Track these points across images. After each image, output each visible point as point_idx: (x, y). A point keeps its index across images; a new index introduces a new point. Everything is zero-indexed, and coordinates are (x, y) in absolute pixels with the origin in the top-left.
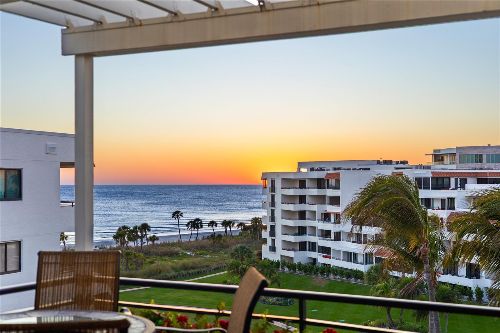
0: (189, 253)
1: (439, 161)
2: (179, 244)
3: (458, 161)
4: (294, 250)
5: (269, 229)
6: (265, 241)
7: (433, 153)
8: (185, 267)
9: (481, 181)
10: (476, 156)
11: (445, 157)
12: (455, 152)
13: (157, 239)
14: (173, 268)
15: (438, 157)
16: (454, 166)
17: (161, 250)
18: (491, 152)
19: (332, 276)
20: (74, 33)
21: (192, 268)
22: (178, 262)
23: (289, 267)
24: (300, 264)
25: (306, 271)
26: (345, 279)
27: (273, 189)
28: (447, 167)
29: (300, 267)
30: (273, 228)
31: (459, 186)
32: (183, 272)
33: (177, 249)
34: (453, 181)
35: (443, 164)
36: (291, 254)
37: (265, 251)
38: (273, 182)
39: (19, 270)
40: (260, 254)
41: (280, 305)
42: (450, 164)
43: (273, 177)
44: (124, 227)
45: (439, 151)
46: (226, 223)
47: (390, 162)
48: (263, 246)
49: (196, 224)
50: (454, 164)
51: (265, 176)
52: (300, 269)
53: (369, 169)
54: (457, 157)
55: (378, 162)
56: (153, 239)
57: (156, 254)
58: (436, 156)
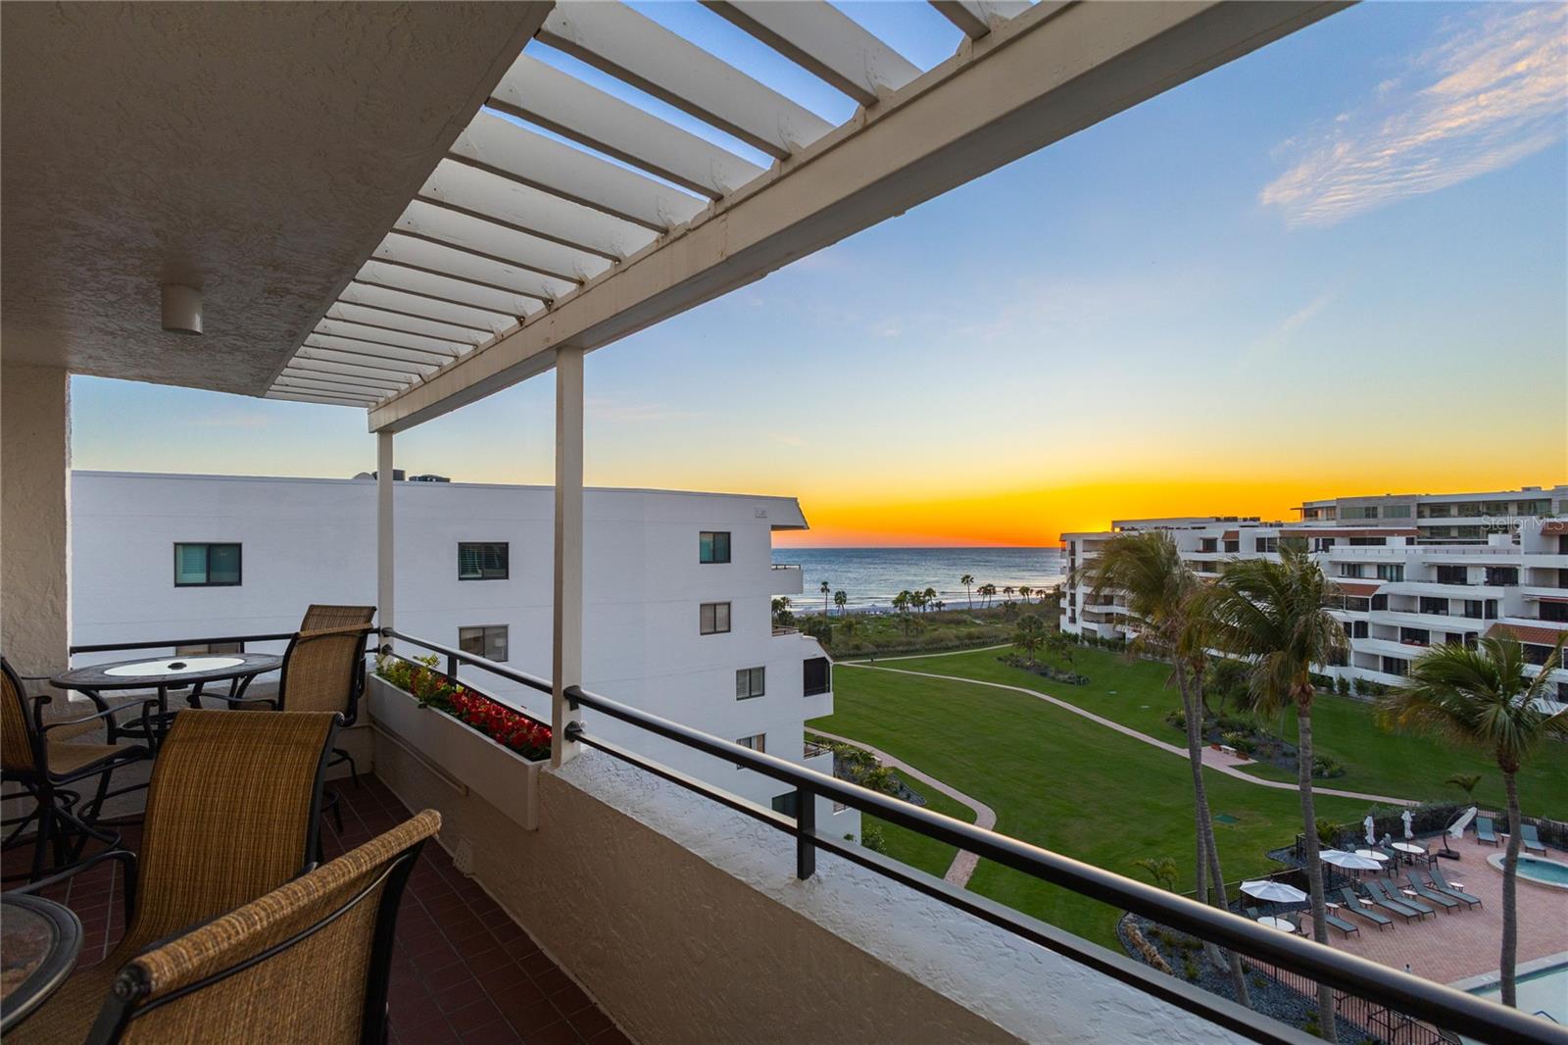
0: (978, 622)
1: (1311, 516)
2: (969, 611)
3: (1339, 516)
4: (1098, 622)
5: (1068, 597)
6: (1064, 611)
7: (1301, 506)
8: (970, 636)
9: (1355, 542)
10: (1367, 509)
11: (1320, 512)
12: (1334, 505)
13: (944, 605)
14: (958, 637)
15: (1310, 512)
16: (1334, 523)
17: (950, 617)
19: (1142, 655)
21: (978, 638)
22: (964, 630)
23: (1089, 641)
24: (1102, 638)
25: (1109, 647)
26: (1158, 658)
27: (1073, 552)
28: (1323, 524)
29: (1103, 642)
30: (1073, 596)
31: (1321, 548)
32: (967, 641)
33: (965, 617)
34: (1312, 542)
35: (1317, 520)
36: (1094, 626)
37: (1064, 621)
38: (1073, 544)
39: (729, 631)
40: (1058, 626)
41: (1072, 683)
42: (1328, 520)
43: (1073, 539)
44: (906, 592)
45: (1311, 503)
46: (1025, 590)
47: (1235, 519)
48: (1062, 617)
49: (988, 590)
50: (1333, 519)
51: (1063, 537)
52: (1102, 644)
53: (1204, 528)
54: (1338, 511)
55: (1218, 520)
56: (939, 605)
57: (942, 622)
58: (1305, 510)
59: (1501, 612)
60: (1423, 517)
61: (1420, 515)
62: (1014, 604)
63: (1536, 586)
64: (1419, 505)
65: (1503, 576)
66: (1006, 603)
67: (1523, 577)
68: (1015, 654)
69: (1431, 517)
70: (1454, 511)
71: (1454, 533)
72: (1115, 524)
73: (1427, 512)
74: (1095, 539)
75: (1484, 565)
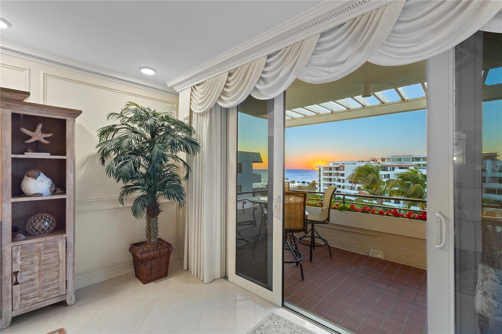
1: (383, 161)
3: (391, 161)
5: (318, 184)
6: (317, 188)
9: (400, 168)
10: (399, 159)
11: (386, 160)
12: (390, 157)
16: (390, 163)
18: (405, 157)
27: (320, 171)
28: (387, 163)
30: (320, 184)
31: (391, 170)
34: (389, 168)
35: (385, 162)
38: (320, 168)
45: (384, 157)
46: (303, 182)
47: (364, 161)
49: (293, 182)
51: (317, 166)
53: (355, 164)
54: (391, 159)
55: (359, 161)
58: (382, 159)
60: (414, 161)
61: (413, 161)
64: (412, 158)
66: (298, 186)
69: (416, 161)
70: (422, 160)
71: (422, 166)
72: (330, 162)
73: (414, 160)
74: (326, 167)
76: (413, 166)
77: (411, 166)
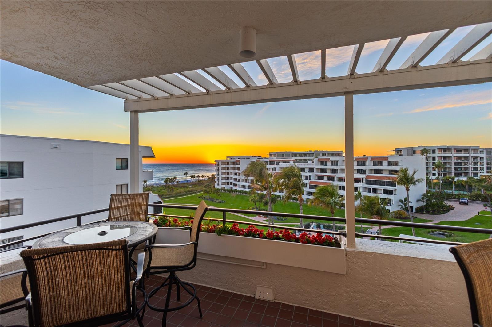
0: (190, 186)
2: (187, 183)
3: (277, 156)
4: (225, 185)
6: (216, 182)
8: (189, 191)
9: (284, 162)
10: (282, 154)
11: (273, 155)
12: (276, 153)
13: (179, 182)
14: (185, 191)
15: (271, 155)
16: (276, 158)
17: (180, 185)
18: (287, 153)
19: (237, 193)
20: (129, 102)
21: (191, 191)
22: (187, 189)
23: (224, 190)
24: (227, 189)
25: (229, 192)
26: (242, 194)
27: (218, 165)
28: (274, 158)
29: (227, 190)
30: (218, 178)
31: (277, 164)
32: (188, 193)
33: (186, 185)
34: (275, 162)
35: (272, 157)
36: (224, 186)
38: (218, 163)
40: (214, 186)
41: (221, 203)
43: (218, 161)
44: (168, 178)
46: (203, 176)
47: (256, 156)
48: (215, 184)
49: (193, 177)
51: (216, 161)
52: (227, 191)
53: (249, 159)
54: (277, 155)
55: (252, 156)
56: (178, 182)
57: (179, 187)
58: (270, 154)
59: (311, 178)
61: (292, 156)
62: (201, 181)
63: (317, 172)
64: (292, 154)
65: (311, 170)
66: (198, 180)
67: (315, 170)
68: (204, 195)
71: (298, 160)
72: (228, 157)
73: (293, 156)
74: (225, 161)
75: (308, 168)
76: (292, 160)
77: (291, 160)
